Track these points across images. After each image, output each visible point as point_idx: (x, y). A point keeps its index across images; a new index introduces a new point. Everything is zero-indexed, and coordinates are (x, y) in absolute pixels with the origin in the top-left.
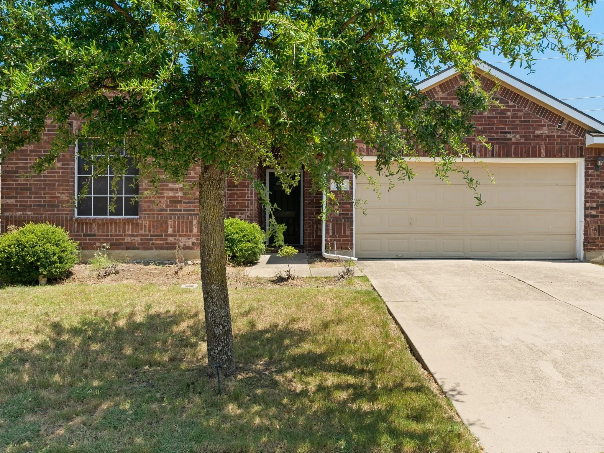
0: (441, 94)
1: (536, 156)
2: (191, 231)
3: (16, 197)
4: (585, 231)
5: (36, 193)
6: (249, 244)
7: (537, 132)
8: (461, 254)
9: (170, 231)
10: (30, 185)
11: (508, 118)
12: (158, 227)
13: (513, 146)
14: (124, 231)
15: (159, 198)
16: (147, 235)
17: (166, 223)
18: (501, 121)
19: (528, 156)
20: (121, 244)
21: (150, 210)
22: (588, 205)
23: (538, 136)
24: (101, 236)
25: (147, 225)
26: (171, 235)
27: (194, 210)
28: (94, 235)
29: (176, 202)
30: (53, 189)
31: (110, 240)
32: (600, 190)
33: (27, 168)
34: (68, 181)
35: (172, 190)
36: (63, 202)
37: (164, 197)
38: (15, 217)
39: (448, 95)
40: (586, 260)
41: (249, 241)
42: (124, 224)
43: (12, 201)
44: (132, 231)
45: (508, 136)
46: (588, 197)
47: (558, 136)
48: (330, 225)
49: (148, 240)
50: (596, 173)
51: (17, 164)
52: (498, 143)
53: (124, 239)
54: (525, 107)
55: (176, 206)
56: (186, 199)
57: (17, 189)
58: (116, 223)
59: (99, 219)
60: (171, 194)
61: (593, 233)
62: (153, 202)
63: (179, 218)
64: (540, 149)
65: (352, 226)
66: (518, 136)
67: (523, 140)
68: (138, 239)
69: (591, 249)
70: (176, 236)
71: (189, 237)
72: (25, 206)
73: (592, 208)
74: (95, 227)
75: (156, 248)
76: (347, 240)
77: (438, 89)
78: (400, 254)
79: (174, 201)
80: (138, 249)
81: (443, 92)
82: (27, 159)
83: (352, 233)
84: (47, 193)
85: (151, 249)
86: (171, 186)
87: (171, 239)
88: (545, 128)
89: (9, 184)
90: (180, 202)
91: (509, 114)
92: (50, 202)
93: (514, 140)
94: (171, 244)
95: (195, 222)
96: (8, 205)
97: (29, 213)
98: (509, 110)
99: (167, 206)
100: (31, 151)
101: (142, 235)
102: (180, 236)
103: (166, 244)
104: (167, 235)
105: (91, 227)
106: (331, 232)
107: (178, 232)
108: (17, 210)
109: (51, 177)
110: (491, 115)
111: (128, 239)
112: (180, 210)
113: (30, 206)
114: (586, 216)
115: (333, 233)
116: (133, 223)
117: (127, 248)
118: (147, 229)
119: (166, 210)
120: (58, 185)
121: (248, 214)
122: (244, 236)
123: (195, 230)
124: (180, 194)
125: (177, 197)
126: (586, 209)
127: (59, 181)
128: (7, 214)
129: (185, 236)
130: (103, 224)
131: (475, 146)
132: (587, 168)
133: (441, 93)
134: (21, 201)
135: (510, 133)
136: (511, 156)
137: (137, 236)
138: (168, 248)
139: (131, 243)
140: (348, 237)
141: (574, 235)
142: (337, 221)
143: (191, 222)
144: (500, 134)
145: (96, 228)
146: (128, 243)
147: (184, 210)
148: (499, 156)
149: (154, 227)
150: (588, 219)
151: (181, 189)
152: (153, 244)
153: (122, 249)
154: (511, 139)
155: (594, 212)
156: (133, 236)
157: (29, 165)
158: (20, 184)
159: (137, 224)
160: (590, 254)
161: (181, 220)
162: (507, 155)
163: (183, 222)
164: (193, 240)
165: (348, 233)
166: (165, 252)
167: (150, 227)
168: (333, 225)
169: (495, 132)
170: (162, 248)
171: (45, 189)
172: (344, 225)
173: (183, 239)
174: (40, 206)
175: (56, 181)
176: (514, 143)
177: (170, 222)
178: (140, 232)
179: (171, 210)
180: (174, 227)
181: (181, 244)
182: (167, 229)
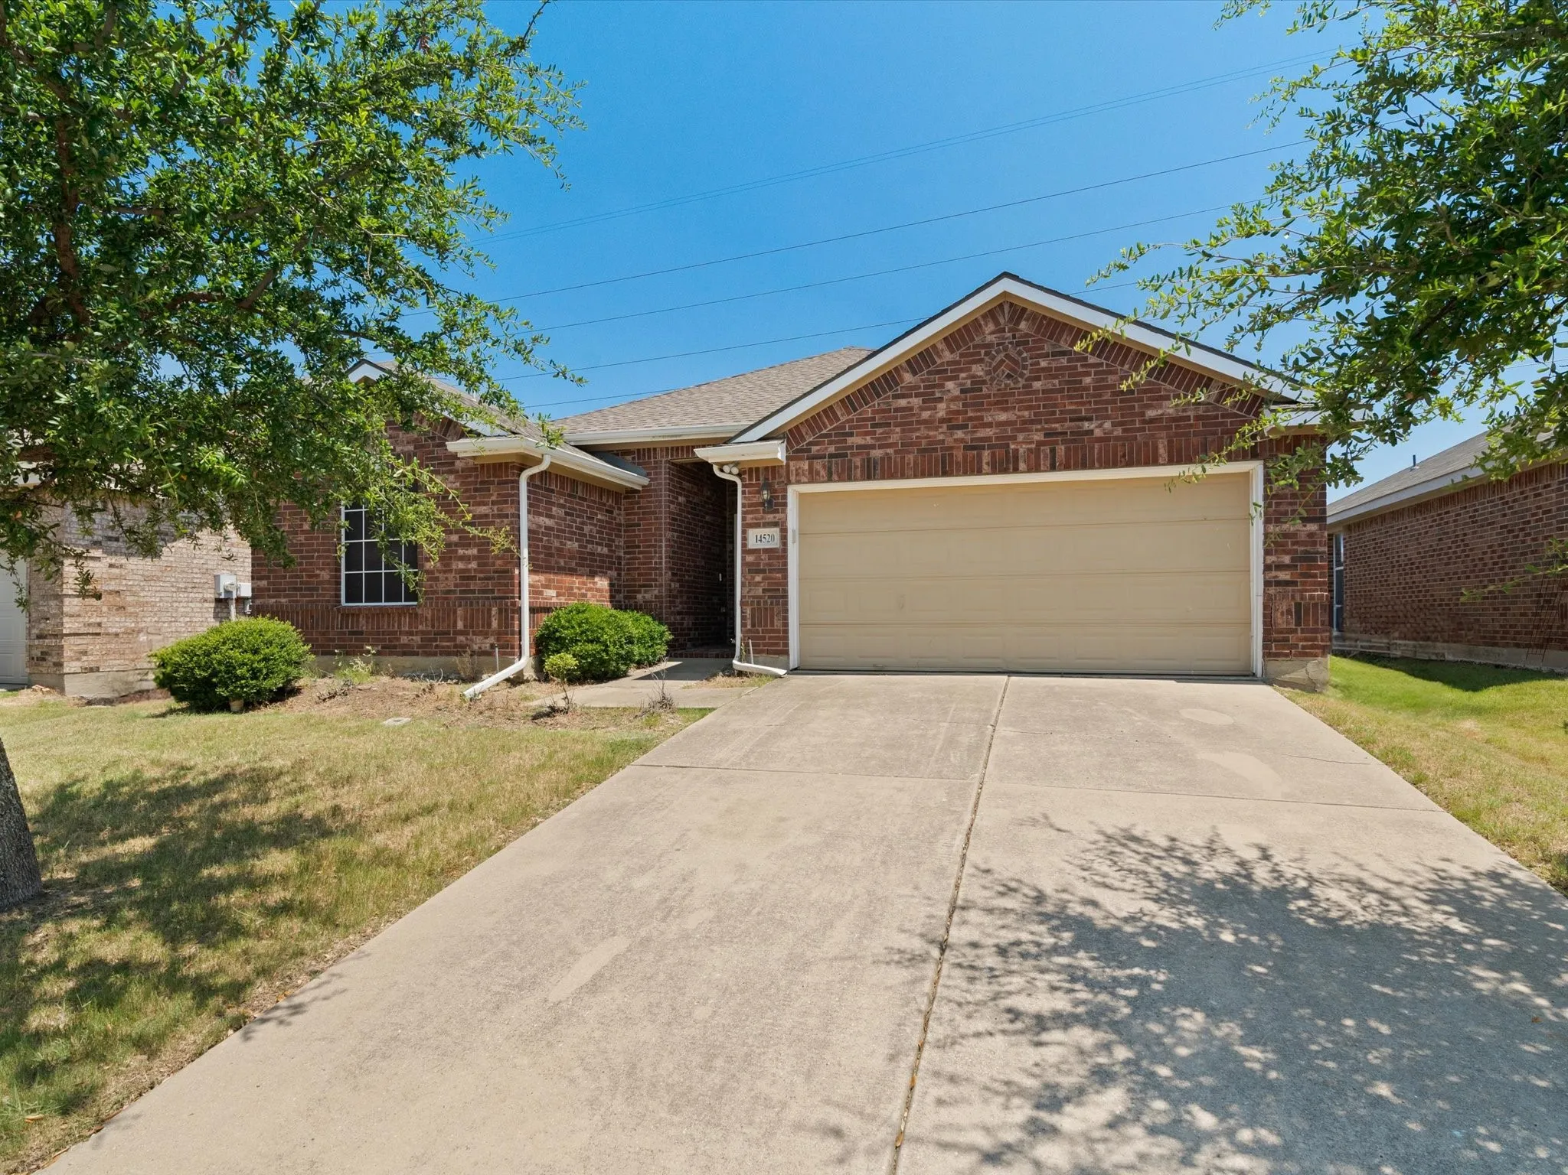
0: (948, 356)
1: (1147, 464)
2: (489, 625)
3: (268, 578)
4: (1265, 616)
5: (292, 570)
6: (590, 647)
7: (1151, 413)
9: (460, 625)
11: (1086, 388)
12: (443, 620)
13: (1097, 446)
14: (399, 626)
15: (445, 572)
16: (429, 633)
17: (455, 612)
18: (1070, 397)
19: (1129, 464)
20: (395, 647)
21: (434, 592)
22: (1271, 559)
23: (1152, 421)
24: (371, 634)
25: (429, 617)
26: (462, 633)
27: (493, 591)
28: (361, 633)
29: (468, 578)
30: (311, 564)
31: (376, 640)
32: (1299, 526)
34: (335, 551)
35: (462, 558)
36: (322, 582)
37: (451, 571)
38: (267, 606)
39: (961, 355)
40: (1267, 681)
41: (591, 642)
42: (399, 615)
43: (264, 583)
44: (410, 626)
45: (1086, 425)
46: (1272, 543)
47: (1197, 418)
48: (749, 609)
49: (430, 640)
52: (1064, 442)
53: (398, 639)
54: (1122, 364)
55: (468, 585)
56: (481, 572)
59: (366, 609)
60: (461, 565)
61: (1281, 621)
62: (437, 579)
63: (472, 604)
64: (1156, 448)
65: (786, 611)
66: (1107, 425)
68: (417, 639)
69: (1277, 655)
70: (468, 633)
71: (486, 635)
72: (278, 590)
73: (1280, 567)
74: (362, 621)
75: (441, 654)
76: (778, 638)
78: (880, 662)
79: (466, 577)
80: (417, 654)
81: (952, 352)
83: (786, 625)
84: (305, 570)
85: (435, 654)
86: (461, 552)
87: (461, 639)
88: (1168, 403)
90: (473, 578)
91: (1087, 380)
92: (307, 583)
93: (1098, 433)
94: (461, 646)
95: (494, 611)
96: (259, 589)
97: (283, 600)
98: (1088, 374)
99: (456, 585)
101: (423, 632)
102: (474, 633)
103: (455, 646)
104: (457, 633)
105: (359, 621)
106: (749, 622)
107: (472, 627)
108: (270, 597)
109: (308, 545)
110: (1050, 387)
111: (404, 640)
112: (473, 592)
113: (285, 590)
114: (1267, 584)
115: (753, 625)
116: (410, 614)
117: (404, 654)
118: (429, 623)
119: (454, 592)
120: (319, 557)
121: (656, 592)
122: (583, 632)
123: (495, 624)
124: (473, 565)
125: (469, 571)
126: (1267, 568)
127: (319, 551)
128: (258, 601)
129: (480, 633)
130: (373, 616)
131: (1016, 451)
132: (1268, 479)
133: (947, 353)
134: (274, 583)
135: (1089, 419)
136: (1092, 467)
137: (417, 633)
138: (457, 654)
139: (409, 646)
140: (778, 631)
141: (1249, 624)
142: (759, 603)
143: (489, 610)
144: (1067, 424)
145: (364, 622)
146: (405, 646)
147: (480, 591)
148: (1067, 467)
149: (438, 619)
150: (1272, 590)
151: (475, 558)
152: (437, 647)
153: (398, 654)
154: (1091, 432)
155: (1284, 576)
156: (411, 633)
159: (416, 615)
160: (1274, 666)
161: (475, 607)
162: (1085, 465)
163: (478, 611)
164: (492, 640)
165: (778, 624)
166: (452, 660)
167: (432, 620)
168: (753, 610)
169: (1057, 421)
170: (449, 654)
171: (301, 563)
172: (772, 610)
173: (478, 639)
174: (296, 589)
175: (315, 551)
176: (1099, 440)
177: (460, 612)
178: (420, 627)
179: (461, 592)
180: (465, 619)
181: (476, 647)
182: (455, 622)
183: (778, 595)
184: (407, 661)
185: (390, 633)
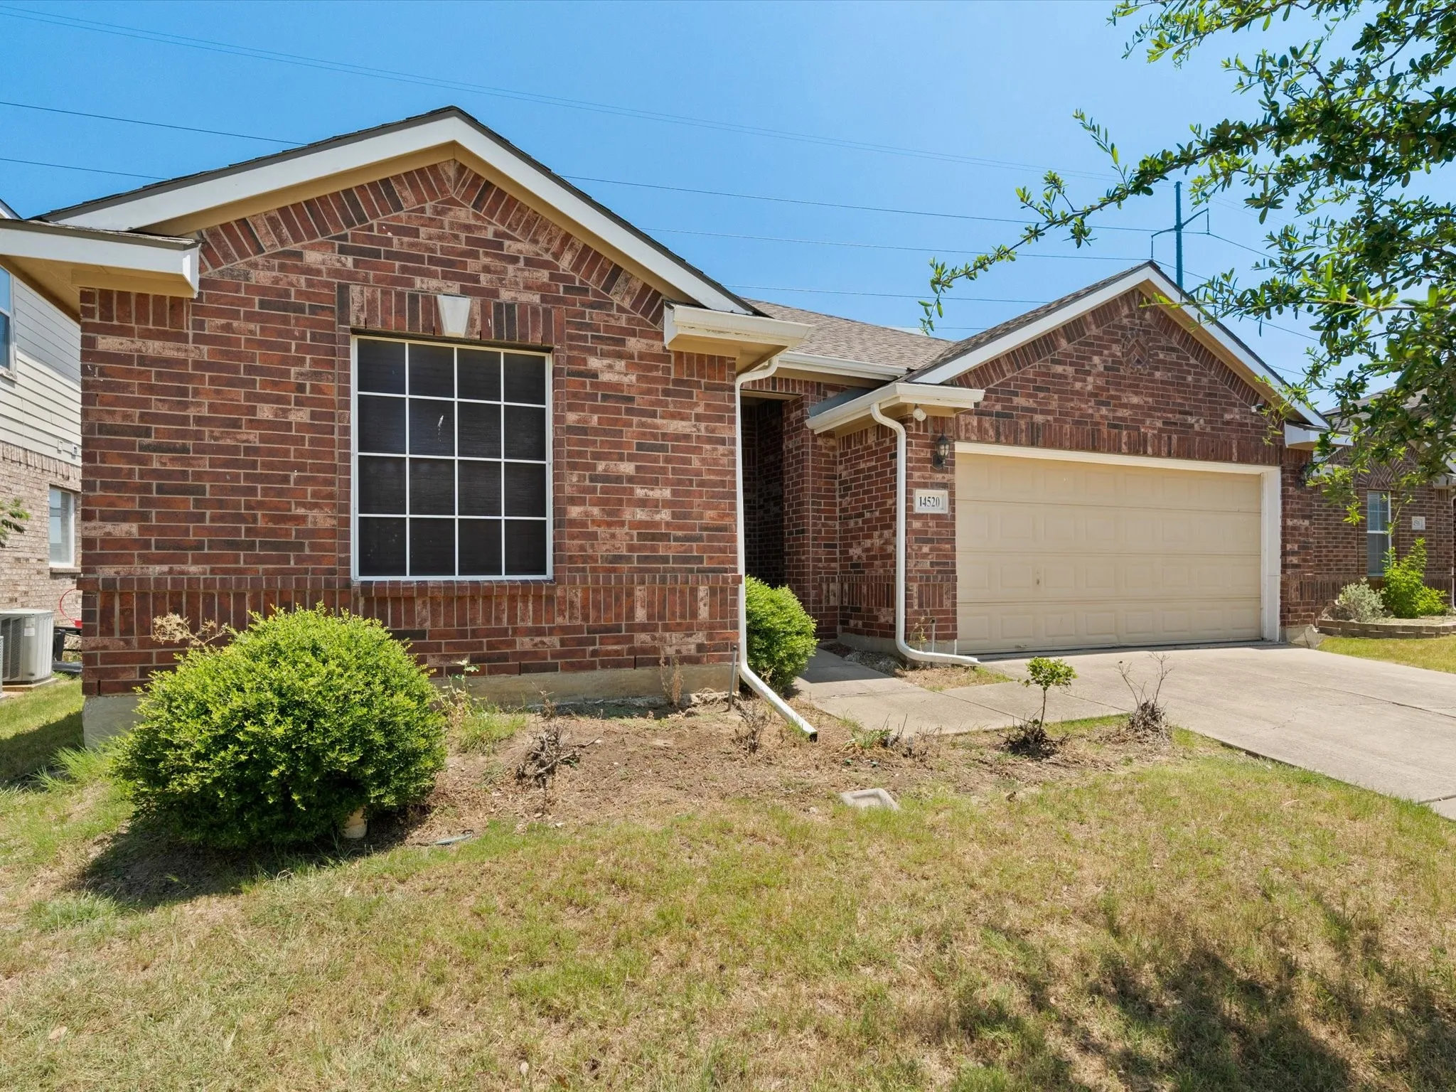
0: (1094, 330)
1: (1225, 460)
2: (694, 614)
3: (143, 517)
4: (1282, 591)
5: (221, 504)
7: (1227, 417)
8: (1112, 639)
9: (641, 615)
10: (198, 476)
11: (1188, 386)
12: (608, 607)
13: (1198, 439)
14: (512, 618)
15: (609, 525)
16: (578, 629)
17: (630, 594)
18: (1179, 392)
19: (1217, 458)
20: (505, 658)
21: (585, 559)
22: (1287, 546)
23: (1228, 423)
24: (443, 635)
25: (578, 602)
26: (644, 628)
27: (700, 560)
28: (422, 634)
29: (654, 537)
30: (280, 493)
31: (469, 647)
32: (1301, 522)
33: (184, 421)
34: (333, 469)
35: (643, 503)
36: (314, 533)
37: (622, 524)
38: (143, 581)
39: (1105, 332)
40: (1284, 642)
42: (512, 599)
43: (130, 529)
44: (537, 618)
45: (1191, 420)
46: (1286, 533)
47: (1253, 426)
48: (915, 587)
49: (581, 642)
50: (1297, 493)
51: (145, 402)
52: (1176, 432)
53: (512, 644)
54: (1210, 369)
55: (654, 549)
56: (680, 528)
57: (147, 489)
58: (487, 598)
59: (437, 586)
60: (641, 515)
61: (1294, 596)
62: (594, 536)
63: (663, 580)
64: (1231, 448)
65: (954, 588)
66: (1202, 421)
67: (1208, 430)
68: (554, 641)
69: (1292, 623)
70: (655, 629)
71: (689, 630)
72: (178, 546)
73: (1291, 553)
74: (422, 610)
75: (604, 665)
76: (946, 620)
77: (1090, 319)
78: (1022, 643)
79: (650, 534)
80: (553, 668)
81: (1098, 327)
82: (183, 392)
83: (954, 604)
84: (261, 505)
85: (591, 666)
86: (640, 492)
87: (642, 638)
88: (1236, 410)
89: (116, 472)
90: (666, 537)
91: (1190, 378)
92: (270, 532)
93: (1197, 427)
94: (644, 651)
95: (703, 591)
96: (109, 541)
97: (193, 569)
98: (1190, 373)
99: (631, 548)
100: (198, 365)
101: (564, 629)
102: (667, 628)
103: (630, 651)
104: (632, 628)
105: (410, 612)
106: (916, 602)
107: (662, 617)
108: (147, 560)
109: (271, 452)
110: (1165, 378)
111: (524, 643)
112: (665, 560)
113: (199, 546)
114: (1284, 566)
115: (920, 605)
116: (538, 598)
117: (523, 669)
118: (578, 613)
119: (628, 559)
120: (299, 481)
123: (703, 612)
124: (665, 515)
125: (656, 524)
126: (1285, 554)
127: (301, 467)
128: (108, 571)
129: (678, 627)
130: (449, 601)
131: (1146, 434)
132: (1284, 482)
133: (1093, 327)
134: (161, 531)
135: (1191, 414)
136: (1194, 458)
137: (551, 632)
138: (636, 664)
139: (534, 654)
140: (946, 612)
141: (1259, 598)
142: (928, 579)
143: (694, 591)
144: (1178, 416)
145: (426, 613)
146: (524, 654)
147: (676, 559)
148: (1179, 455)
149: (597, 605)
150: (1289, 572)
151: (667, 504)
152: (594, 653)
153: (509, 671)
154: (1192, 426)
155: (1295, 560)
156: (539, 632)
157: (191, 412)
158: (157, 474)
159: (550, 599)
160: (1291, 631)
161: (668, 585)
162: (1190, 455)
163: (673, 591)
164: (700, 637)
165: (947, 604)
166: (627, 673)
167: (585, 606)
168: (919, 588)
169: (1173, 412)
170: (619, 665)
171: (252, 491)
172: (941, 587)
173: (675, 637)
174: (234, 545)
175: (294, 466)
176: (1198, 434)
177: (640, 593)
178: (559, 620)
179: (642, 559)
180: (650, 605)
181: (670, 651)
182: (631, 611)
183: (947, 570)
184: (532, 682)
185: (489, 633)
